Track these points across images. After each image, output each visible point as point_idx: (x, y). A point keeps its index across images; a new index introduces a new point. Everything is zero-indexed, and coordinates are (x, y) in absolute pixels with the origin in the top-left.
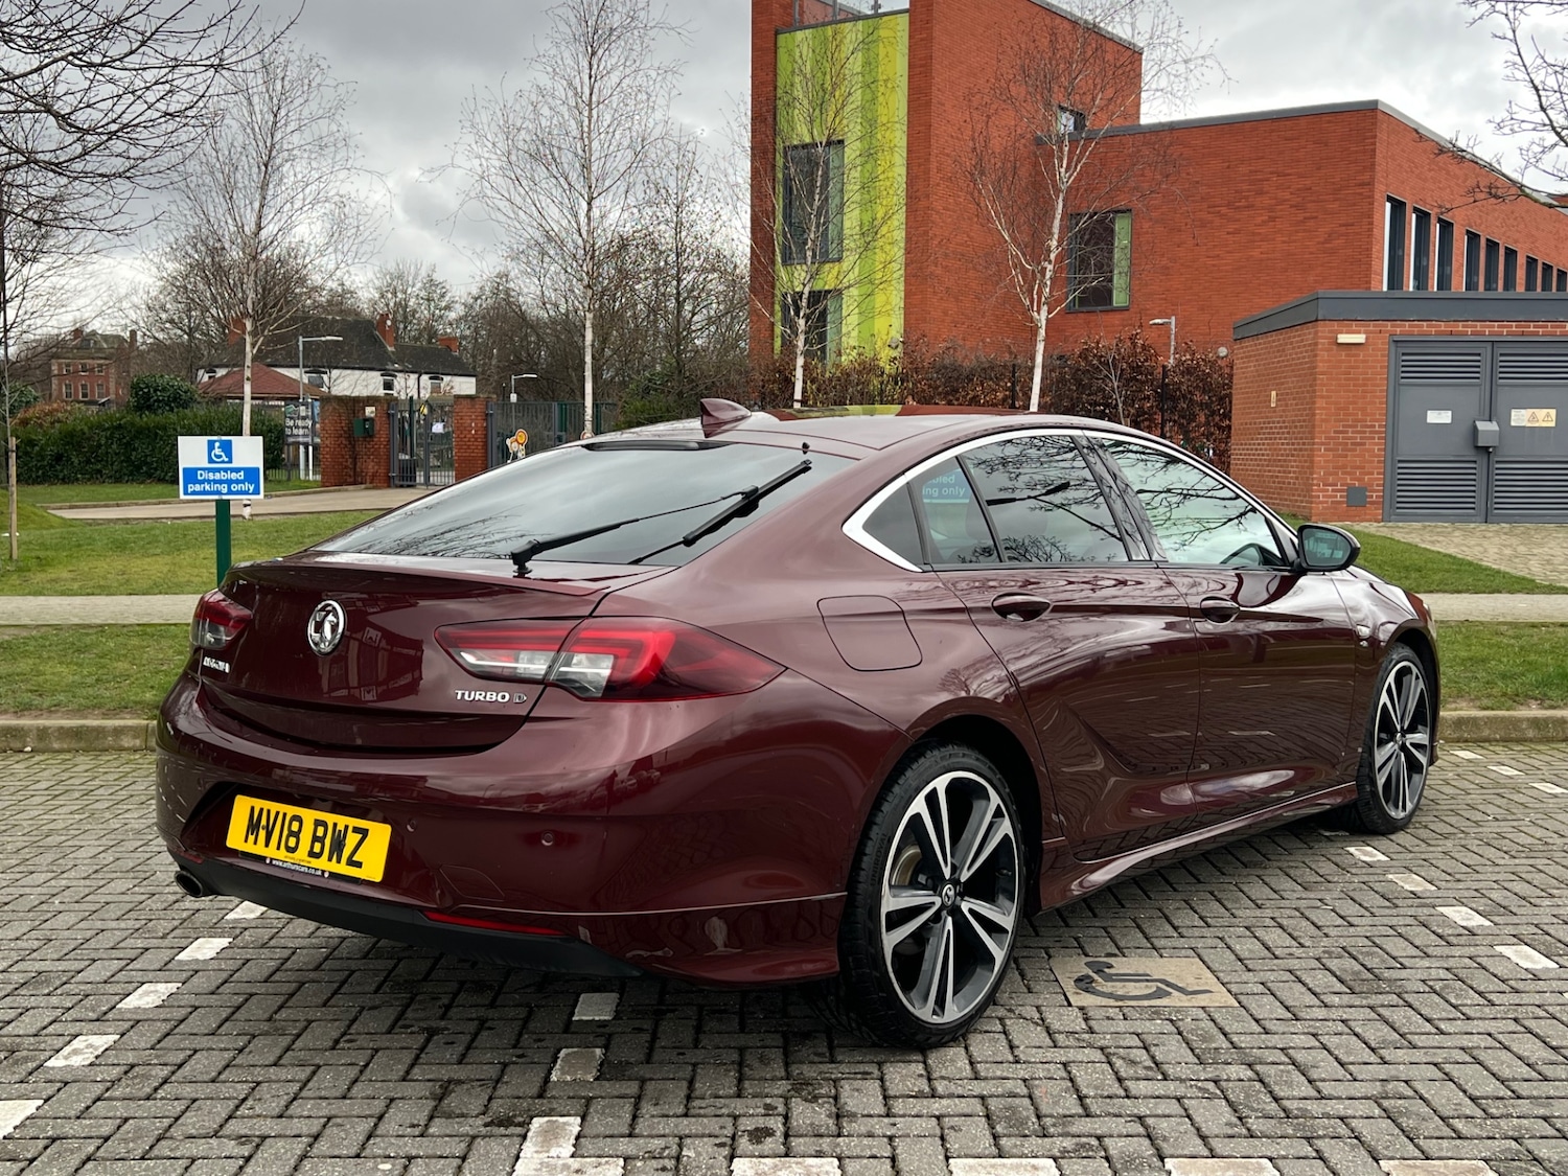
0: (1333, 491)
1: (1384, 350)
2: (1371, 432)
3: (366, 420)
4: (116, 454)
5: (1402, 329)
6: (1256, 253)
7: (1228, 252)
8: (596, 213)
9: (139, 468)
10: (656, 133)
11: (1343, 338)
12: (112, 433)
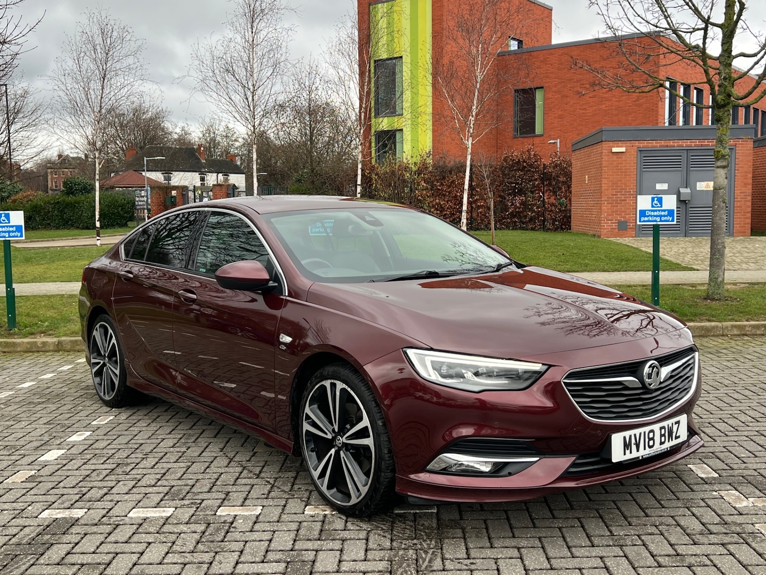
0: (611, 223)
1: (634, 155)
2: (629, 195)
3: (172, 197)
4: (57, 216)
5: (643, 144)
6: (603, 107)
7: (590, 107)
8: (256, 98)
9: (67, 222)
10: (283, 59)
11: (615, 150)
12: (55, 206)
